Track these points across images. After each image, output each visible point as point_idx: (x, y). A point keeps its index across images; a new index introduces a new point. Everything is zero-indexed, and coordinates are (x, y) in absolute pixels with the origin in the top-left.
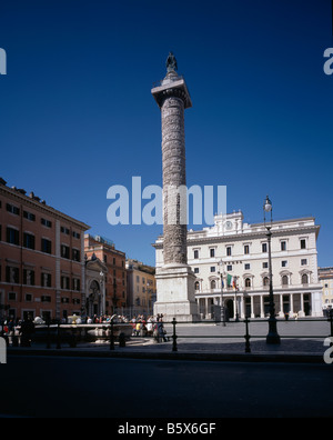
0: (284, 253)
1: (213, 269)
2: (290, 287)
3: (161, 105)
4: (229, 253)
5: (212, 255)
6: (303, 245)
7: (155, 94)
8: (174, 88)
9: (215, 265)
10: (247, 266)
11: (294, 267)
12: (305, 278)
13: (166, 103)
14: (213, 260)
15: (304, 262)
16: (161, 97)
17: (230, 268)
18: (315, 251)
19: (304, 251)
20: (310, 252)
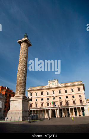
0: (73, 93)
2: (76, 105)
3: (21, 45)
4: (54, 93)
5: (48, 94)
6: (79, 90)
7: (18, 42)
8: (24, 40)
9: (49, 97)
10: (60, 98)
11: (77, 98)
12: (81, 102)
13: (22, 44)
14: (48, 95)
15: (80, 96)
16: (20, 43)
17: (54, 98)
19: (80, 92)
20: (82, 92)
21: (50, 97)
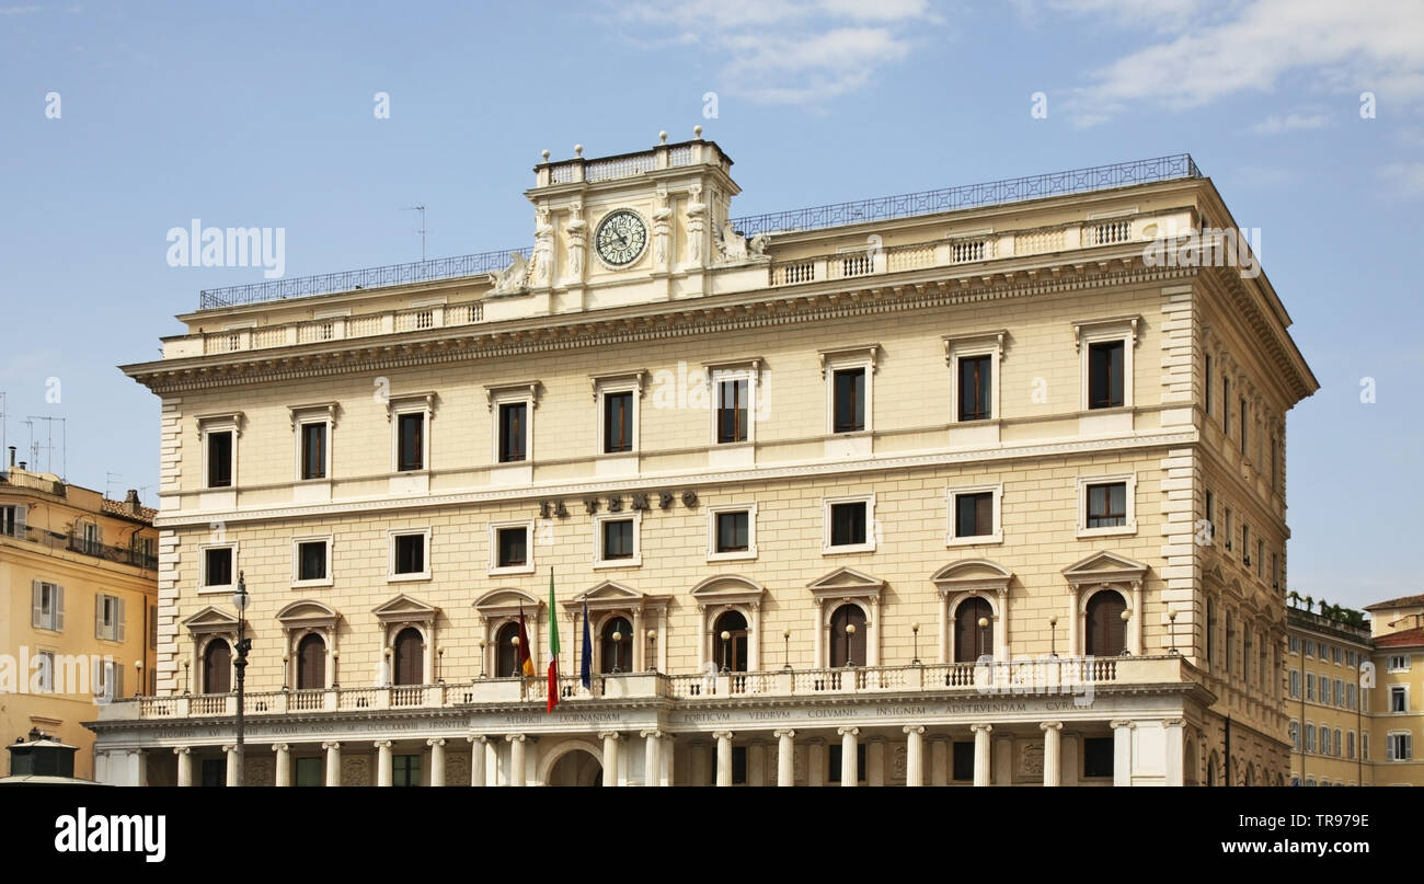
0: (978, 441)
1: (512, 545)
4: (616, 437)
9: (527, 518)
10: (731, 531)
14: (515, 480)
15: (1105, 503)
17: (616, 541)
18: (1182, 424)
19: (1109, 428)
20: (1152, 430)
21: (555, 507)
